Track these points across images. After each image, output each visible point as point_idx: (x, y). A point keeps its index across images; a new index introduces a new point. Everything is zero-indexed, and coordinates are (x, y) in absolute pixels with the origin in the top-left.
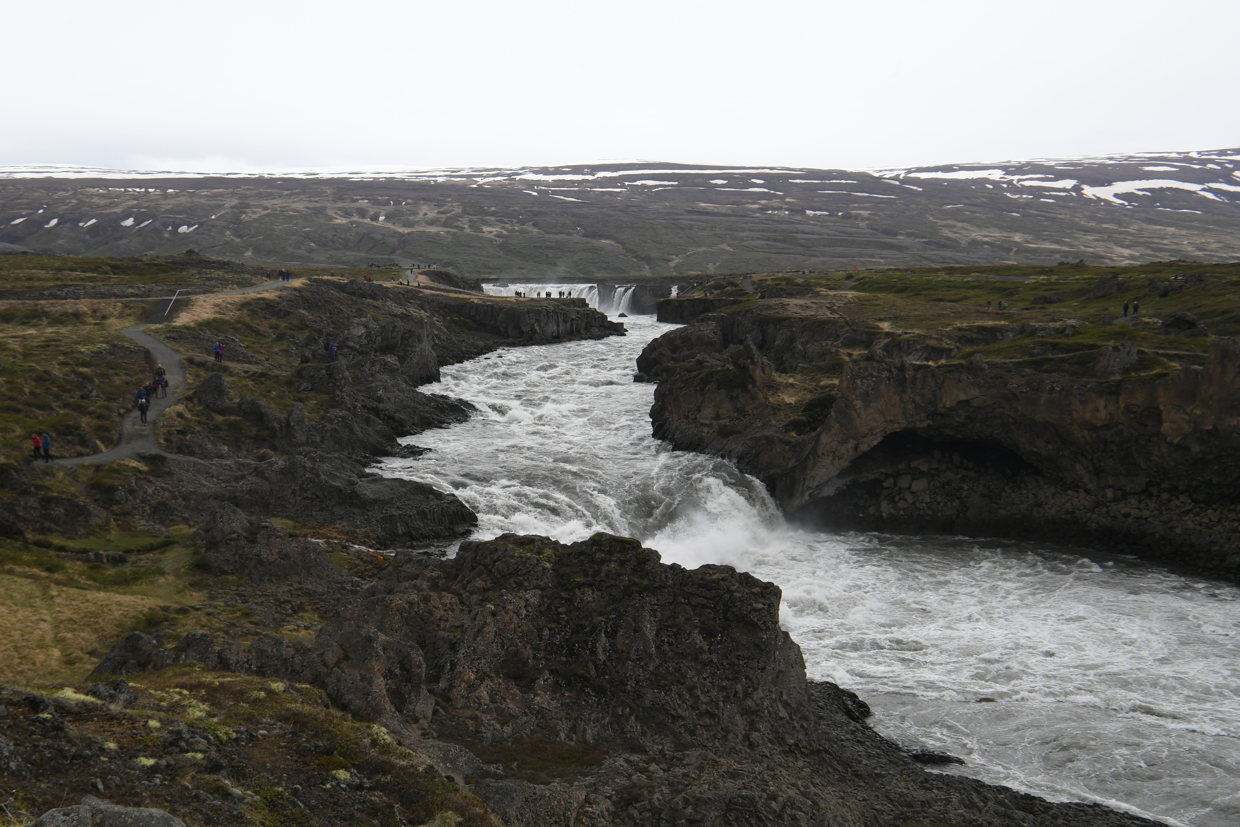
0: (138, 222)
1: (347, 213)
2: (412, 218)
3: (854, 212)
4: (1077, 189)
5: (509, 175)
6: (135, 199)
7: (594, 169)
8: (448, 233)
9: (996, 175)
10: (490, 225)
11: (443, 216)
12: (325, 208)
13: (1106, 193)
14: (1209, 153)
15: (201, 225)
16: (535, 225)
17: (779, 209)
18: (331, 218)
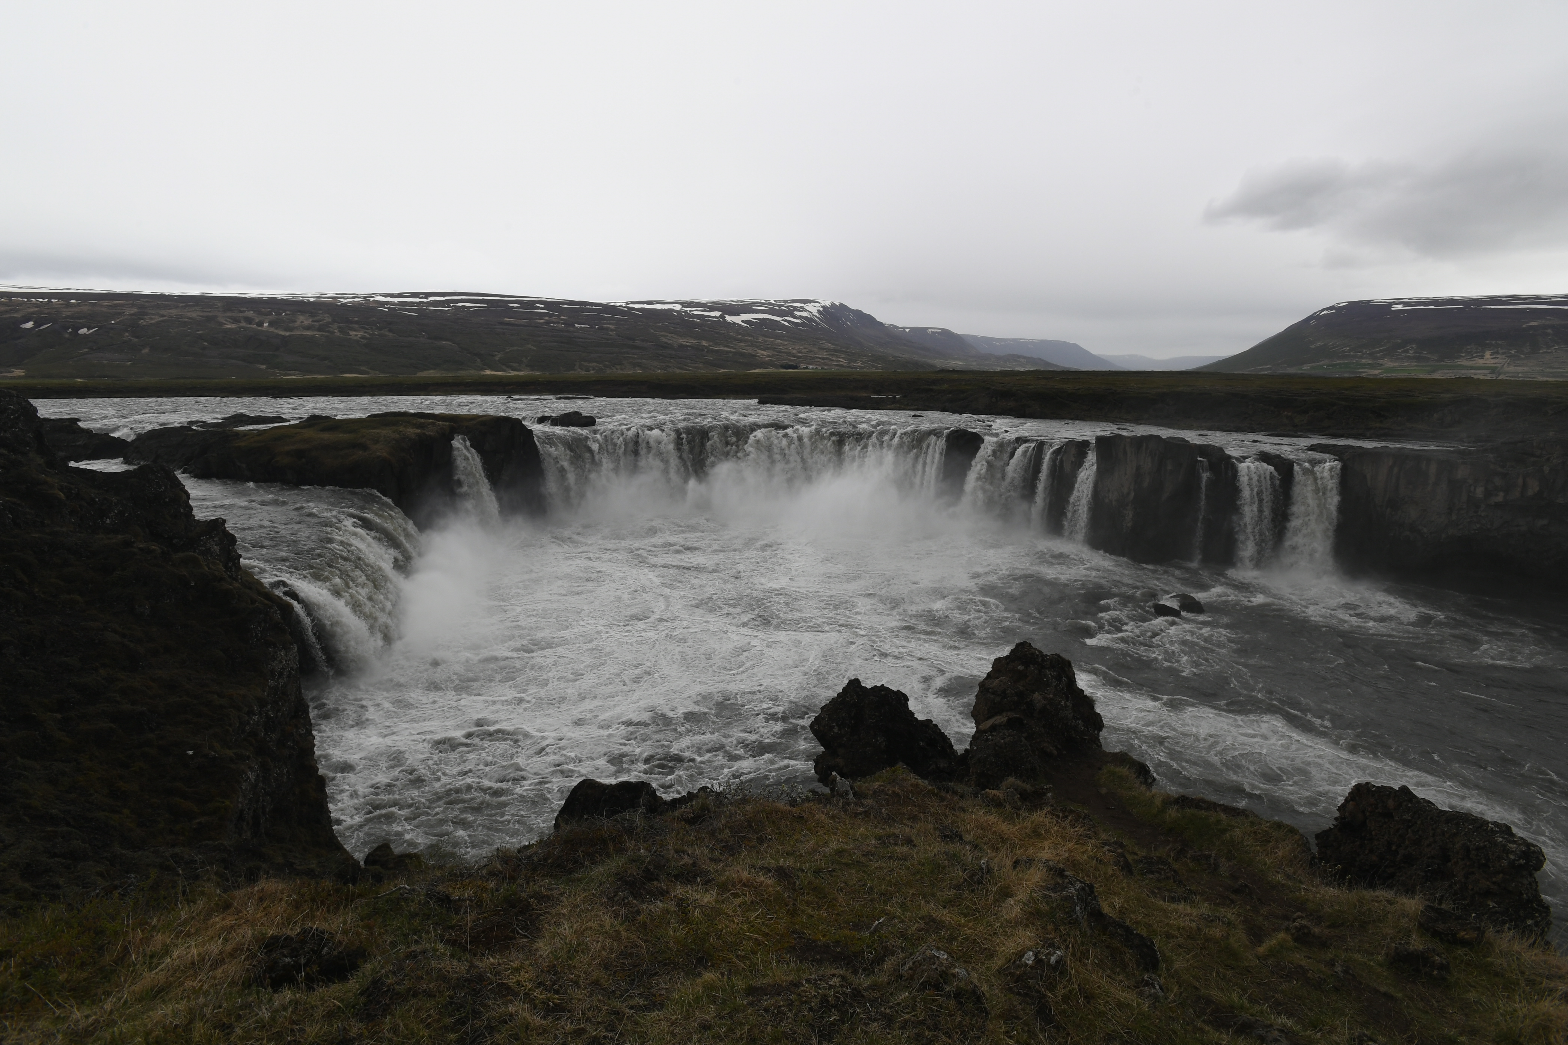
0: (37, 324)
1: (236, 320)
2: (291, 325)
3: (605, 326)
4: (722, 317)
5: (364, 297)
6: (36, 307)
7: (427, 295)
8: (322, 335)
9: (678, 307)
10: (355, 330)
11: (317, 323)
12: (216, 316)
13: (738, 319)
14: (779, 301)
15: (100, 328)
16: (390, 331)
17: (558, 323)
18: (221, 324)
